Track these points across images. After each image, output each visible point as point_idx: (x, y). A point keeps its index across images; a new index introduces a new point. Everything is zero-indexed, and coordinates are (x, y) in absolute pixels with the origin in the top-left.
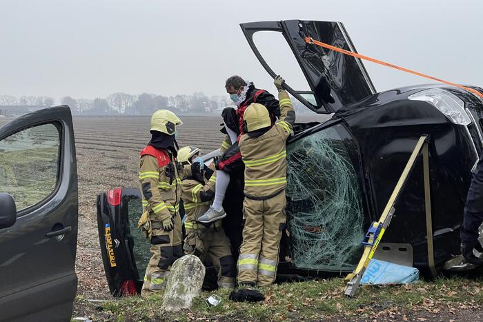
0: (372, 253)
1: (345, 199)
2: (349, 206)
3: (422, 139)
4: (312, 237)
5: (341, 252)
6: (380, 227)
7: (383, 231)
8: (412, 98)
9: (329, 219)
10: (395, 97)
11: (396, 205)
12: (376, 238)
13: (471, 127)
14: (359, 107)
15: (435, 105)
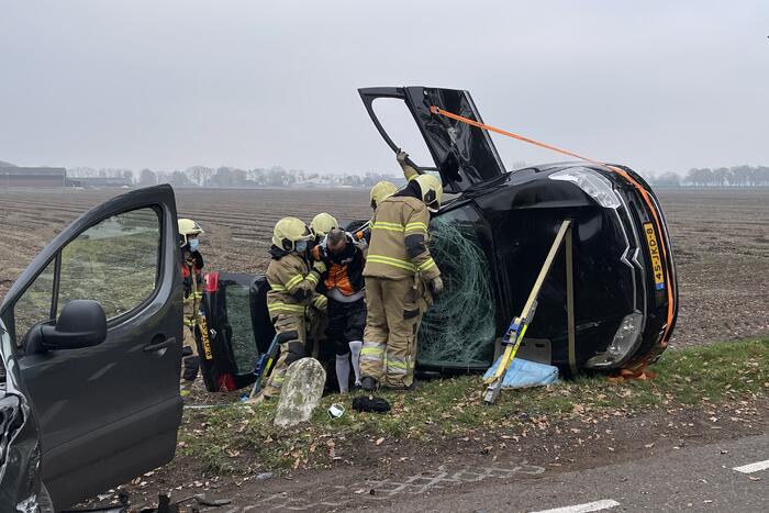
0: (514, 353)
1: (475, 289)
2: (479, 296)
3: (566, 224)
4: (437, 330)
5: (470, 347)
6: (522, 323)
7: (525, 327)
8: (552, 177)
9: (456, 310)
10: (535, 176)
11: (539, 298)
12: (518, 335)
13: (621, 210)
14: (488, 187)
15: (580, 185)
